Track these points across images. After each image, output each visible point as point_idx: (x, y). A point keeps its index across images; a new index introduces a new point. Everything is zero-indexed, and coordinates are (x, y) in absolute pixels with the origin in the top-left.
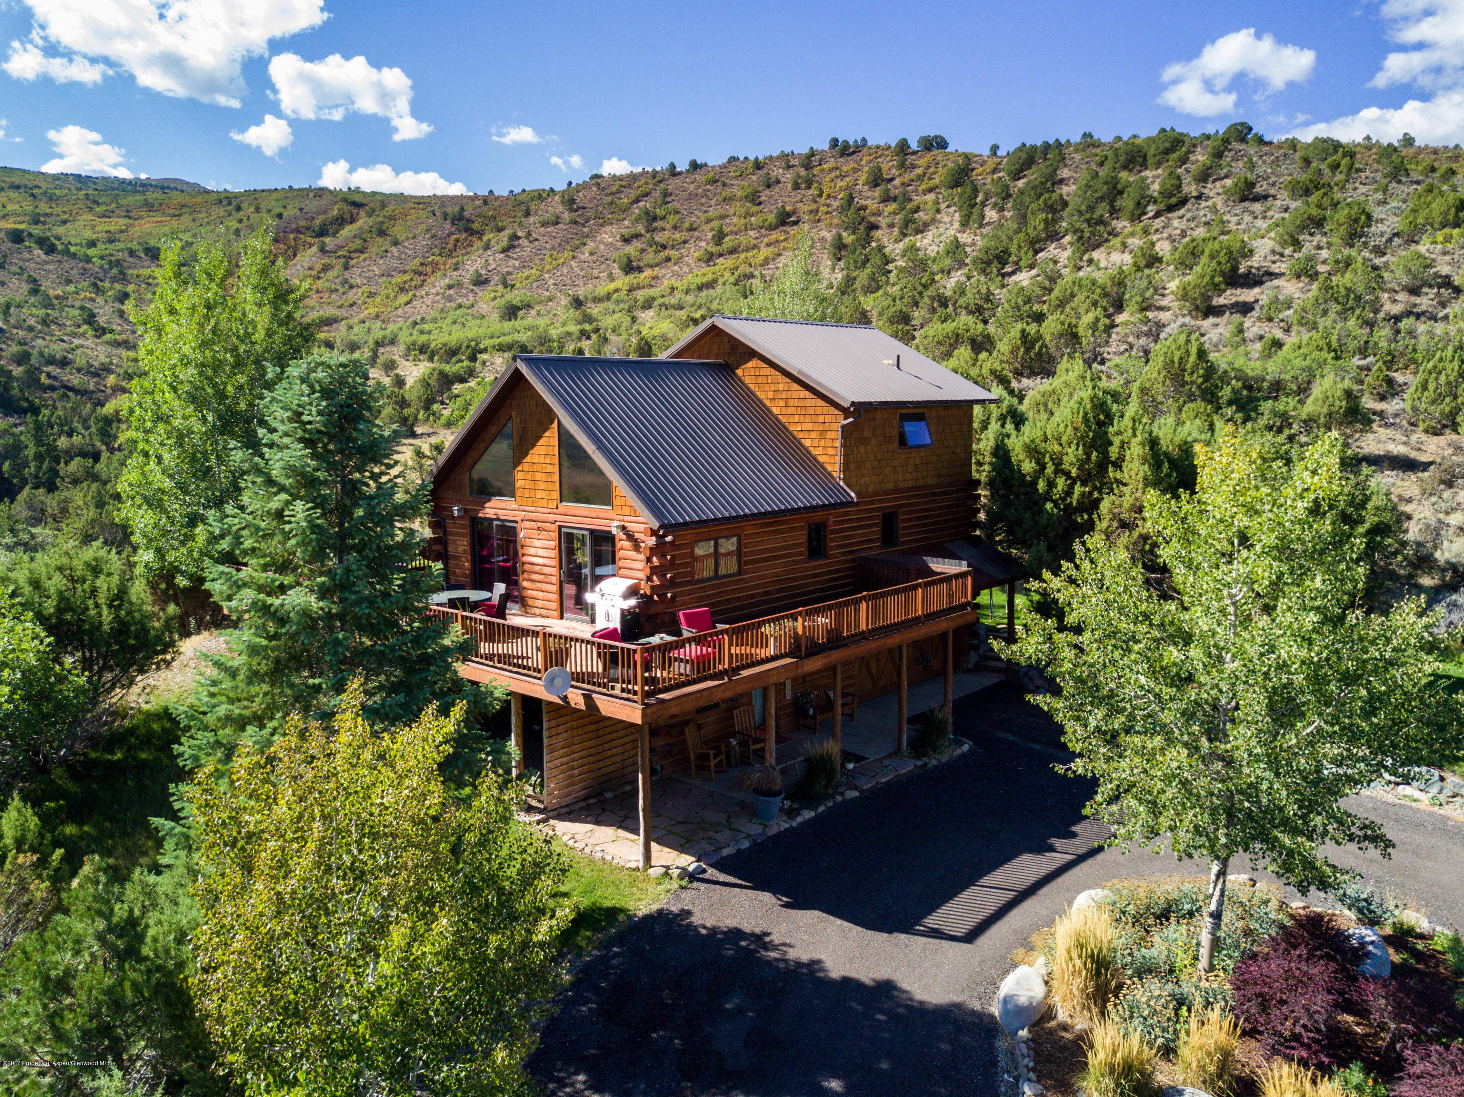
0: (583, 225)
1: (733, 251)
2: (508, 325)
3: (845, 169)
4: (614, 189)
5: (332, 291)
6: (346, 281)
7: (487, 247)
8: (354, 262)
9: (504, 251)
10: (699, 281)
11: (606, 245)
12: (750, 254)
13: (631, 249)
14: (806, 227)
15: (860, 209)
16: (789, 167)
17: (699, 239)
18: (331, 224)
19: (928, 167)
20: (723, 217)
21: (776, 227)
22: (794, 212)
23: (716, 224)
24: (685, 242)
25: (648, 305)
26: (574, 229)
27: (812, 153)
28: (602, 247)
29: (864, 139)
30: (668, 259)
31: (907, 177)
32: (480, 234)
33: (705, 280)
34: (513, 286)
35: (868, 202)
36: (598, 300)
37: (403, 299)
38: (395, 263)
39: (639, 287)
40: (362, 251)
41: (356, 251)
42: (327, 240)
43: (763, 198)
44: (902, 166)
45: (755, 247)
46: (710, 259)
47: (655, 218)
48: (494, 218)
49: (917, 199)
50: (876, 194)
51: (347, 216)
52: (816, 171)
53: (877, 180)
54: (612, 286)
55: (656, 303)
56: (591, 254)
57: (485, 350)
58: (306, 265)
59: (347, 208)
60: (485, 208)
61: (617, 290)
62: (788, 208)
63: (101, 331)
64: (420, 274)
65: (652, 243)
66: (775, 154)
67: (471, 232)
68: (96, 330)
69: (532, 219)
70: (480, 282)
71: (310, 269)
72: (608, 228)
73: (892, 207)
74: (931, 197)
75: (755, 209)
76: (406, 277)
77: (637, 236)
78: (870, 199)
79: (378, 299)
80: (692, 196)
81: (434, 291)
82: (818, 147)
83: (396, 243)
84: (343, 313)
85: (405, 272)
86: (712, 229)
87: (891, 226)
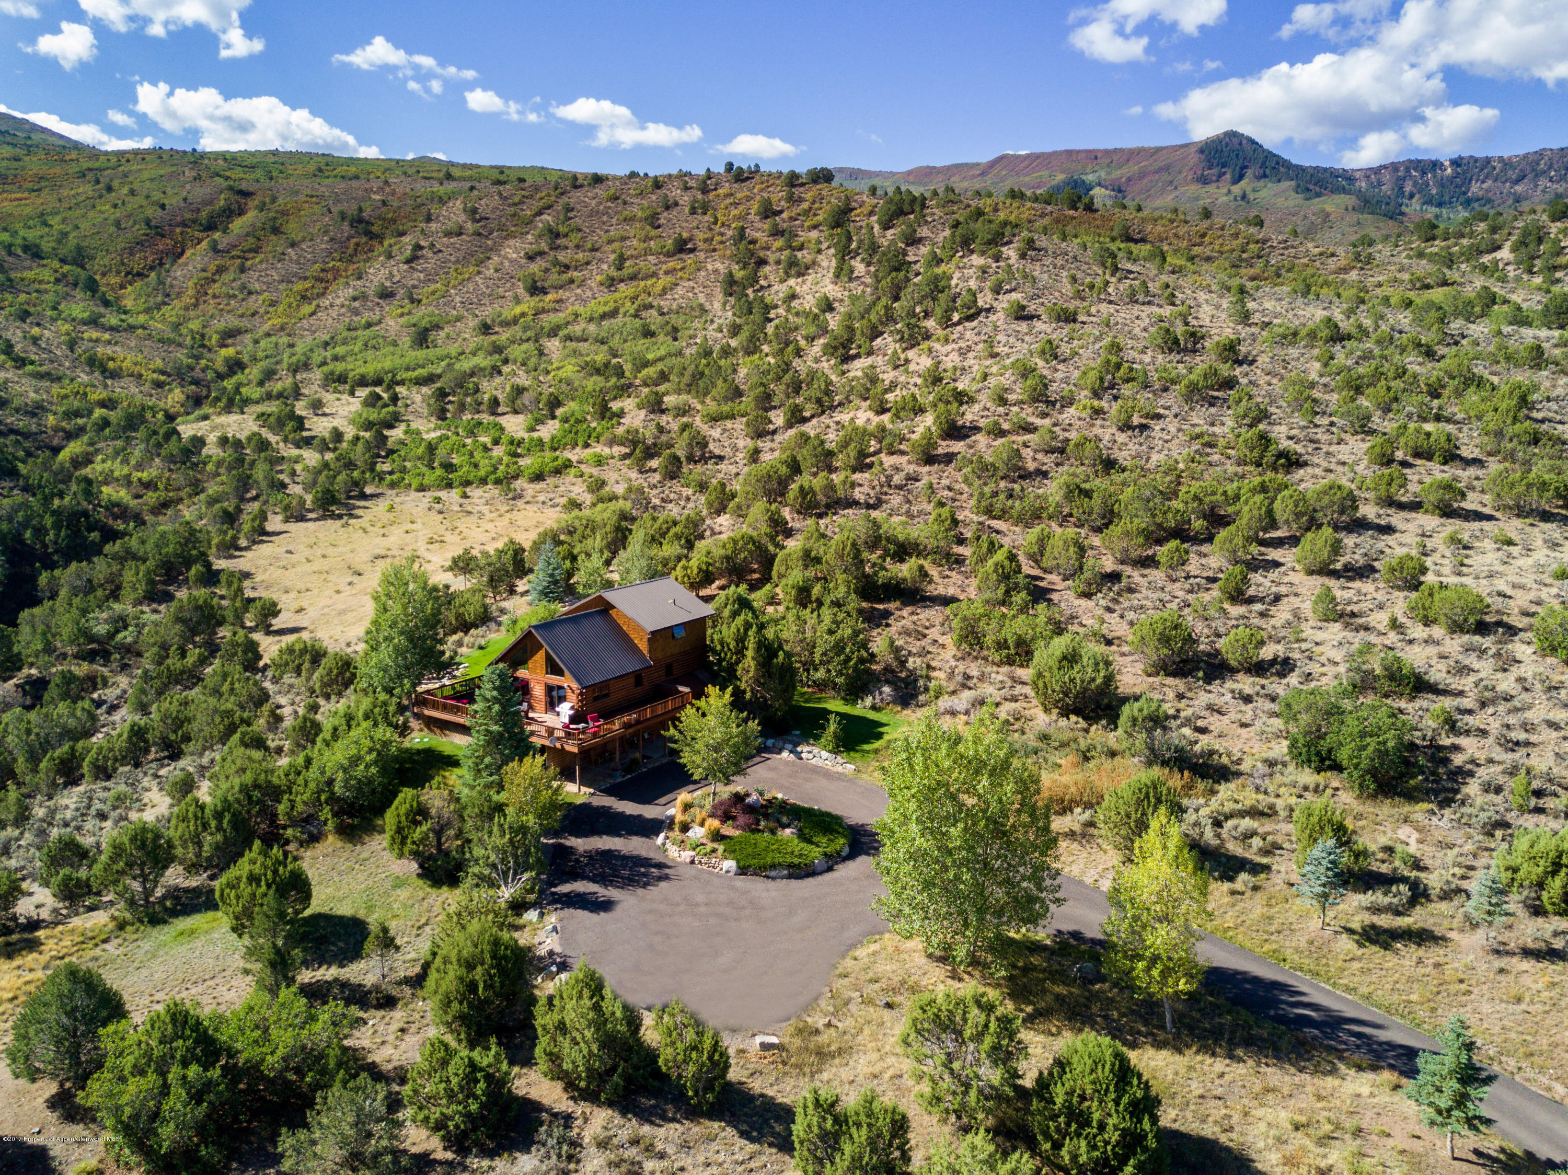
0: (487, 237)
1: (633, 277)
2: (421, 354)
3: (739, 196)
4: (517, 199)
5: (231, 297)
6: (243, 287)
7: (390, 256)
8: (249, 263)
9: (408, 261)
10: (602, 309)
11: (511, 261)
12: (649, 282)
13: (535, 267)
14: (702, 255)
15: (750, 242)
16: (687, 188)
17: (601, 260)
18: (219, 216)
19: (814, 202)
20: (624, 239)
21: (674, 255)
22: (691, 239)
23: (616, 245)
24: (588, 263)
25: (553, 333)
26: (477, 241)
27: (709, 175)
28: (507, 264)
29: (757, 166)
30: (572, 281)
31: (796, 210)
32: (380, 238)
33: (607, 309)
34: (419, 301)
35: (758, 235)
36: (506, 324)
37: (307, 309)
38: (294, 268)
39: (544, 311)
40: (256, 250)
41: (250, 251)
42: (217, 235)
43: (662, 221)
44: (791, 199)
45: (654, 275)
46: (611, 283)
47: (557, 235)
48: (394, 221)
49: (803, 236)
50: (766, 227)
51: (234, 207)
52: (711, 196)
53: (768, 212)
54: (518, 310)
55: (561, 333)
56: (497, 271)
57: (402, 383)
58: (199, 266)
59: (234, 198)
60: (384, 209)
61: (523, 315)
62: (685, 235)
63: (21, 362)
64: (321, 280)
65: (556, 263)
66: (674, 172)
67: (371, 236)
68: (14, 360)
69: (433, 226)
70: (386, 295)
71: (204, 270)
72: (512, 242)
73: (779, 243)
74: (814, 234)
75: (654, 233)
76: (308, 284)
77: (541, 253)
78: (759, 231)
79: (281, 309)
80: (594, 213)
81: (338, 302)
82: (715, 169)
83: (293, 245)
84: (245, 323)
85: (306, 278)
86: (614, 252)
87: (778, 262)
